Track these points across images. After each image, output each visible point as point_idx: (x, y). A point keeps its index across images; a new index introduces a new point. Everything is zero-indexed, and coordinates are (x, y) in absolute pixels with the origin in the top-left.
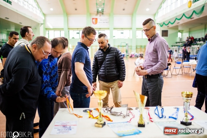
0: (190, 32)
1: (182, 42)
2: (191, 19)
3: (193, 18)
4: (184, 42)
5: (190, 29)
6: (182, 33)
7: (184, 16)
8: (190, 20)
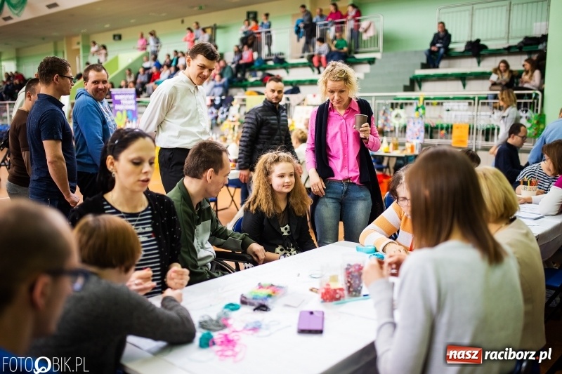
2: (5, 19)
3: (10, 18)
8: (2, 22)
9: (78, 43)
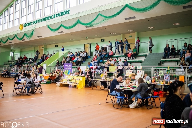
0: (21, 52)
1: (13, 61)
2: (23, 40)
3: (24, 40)
4: (15, 61)
5: (21, 49)
6: (14, 53)
7: (16, 37)
8: (21, 41)
9: (43, 48)
